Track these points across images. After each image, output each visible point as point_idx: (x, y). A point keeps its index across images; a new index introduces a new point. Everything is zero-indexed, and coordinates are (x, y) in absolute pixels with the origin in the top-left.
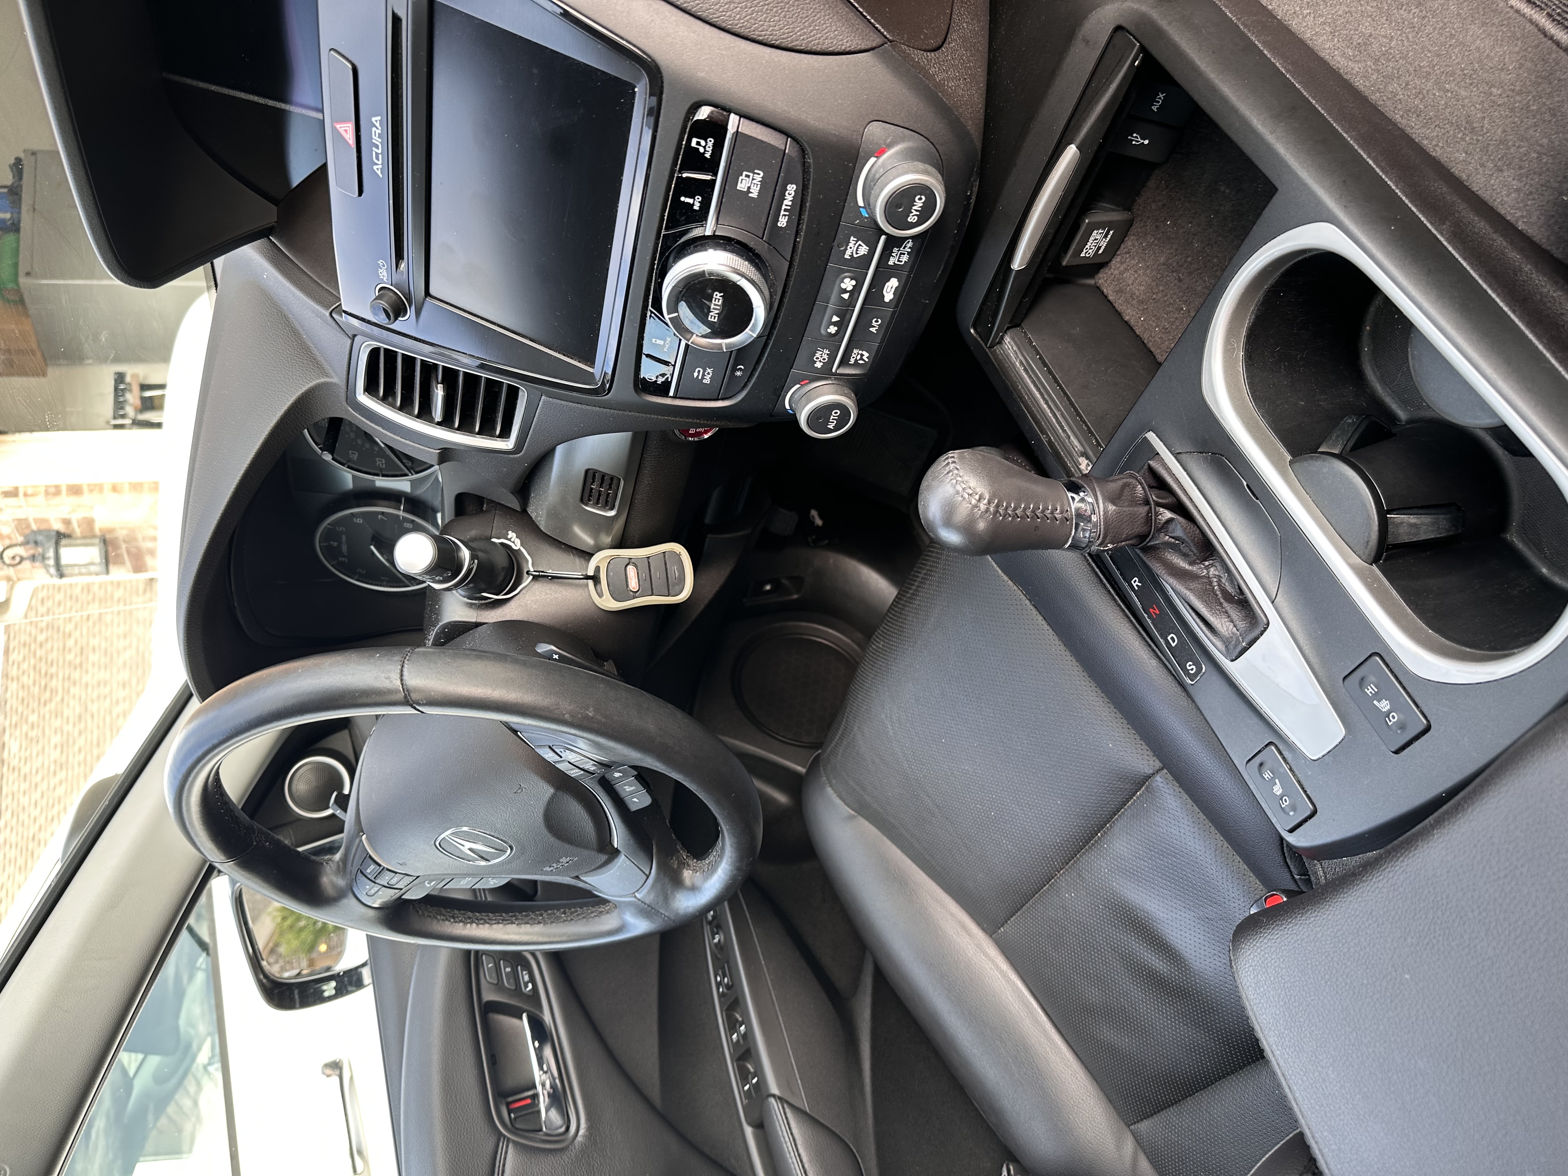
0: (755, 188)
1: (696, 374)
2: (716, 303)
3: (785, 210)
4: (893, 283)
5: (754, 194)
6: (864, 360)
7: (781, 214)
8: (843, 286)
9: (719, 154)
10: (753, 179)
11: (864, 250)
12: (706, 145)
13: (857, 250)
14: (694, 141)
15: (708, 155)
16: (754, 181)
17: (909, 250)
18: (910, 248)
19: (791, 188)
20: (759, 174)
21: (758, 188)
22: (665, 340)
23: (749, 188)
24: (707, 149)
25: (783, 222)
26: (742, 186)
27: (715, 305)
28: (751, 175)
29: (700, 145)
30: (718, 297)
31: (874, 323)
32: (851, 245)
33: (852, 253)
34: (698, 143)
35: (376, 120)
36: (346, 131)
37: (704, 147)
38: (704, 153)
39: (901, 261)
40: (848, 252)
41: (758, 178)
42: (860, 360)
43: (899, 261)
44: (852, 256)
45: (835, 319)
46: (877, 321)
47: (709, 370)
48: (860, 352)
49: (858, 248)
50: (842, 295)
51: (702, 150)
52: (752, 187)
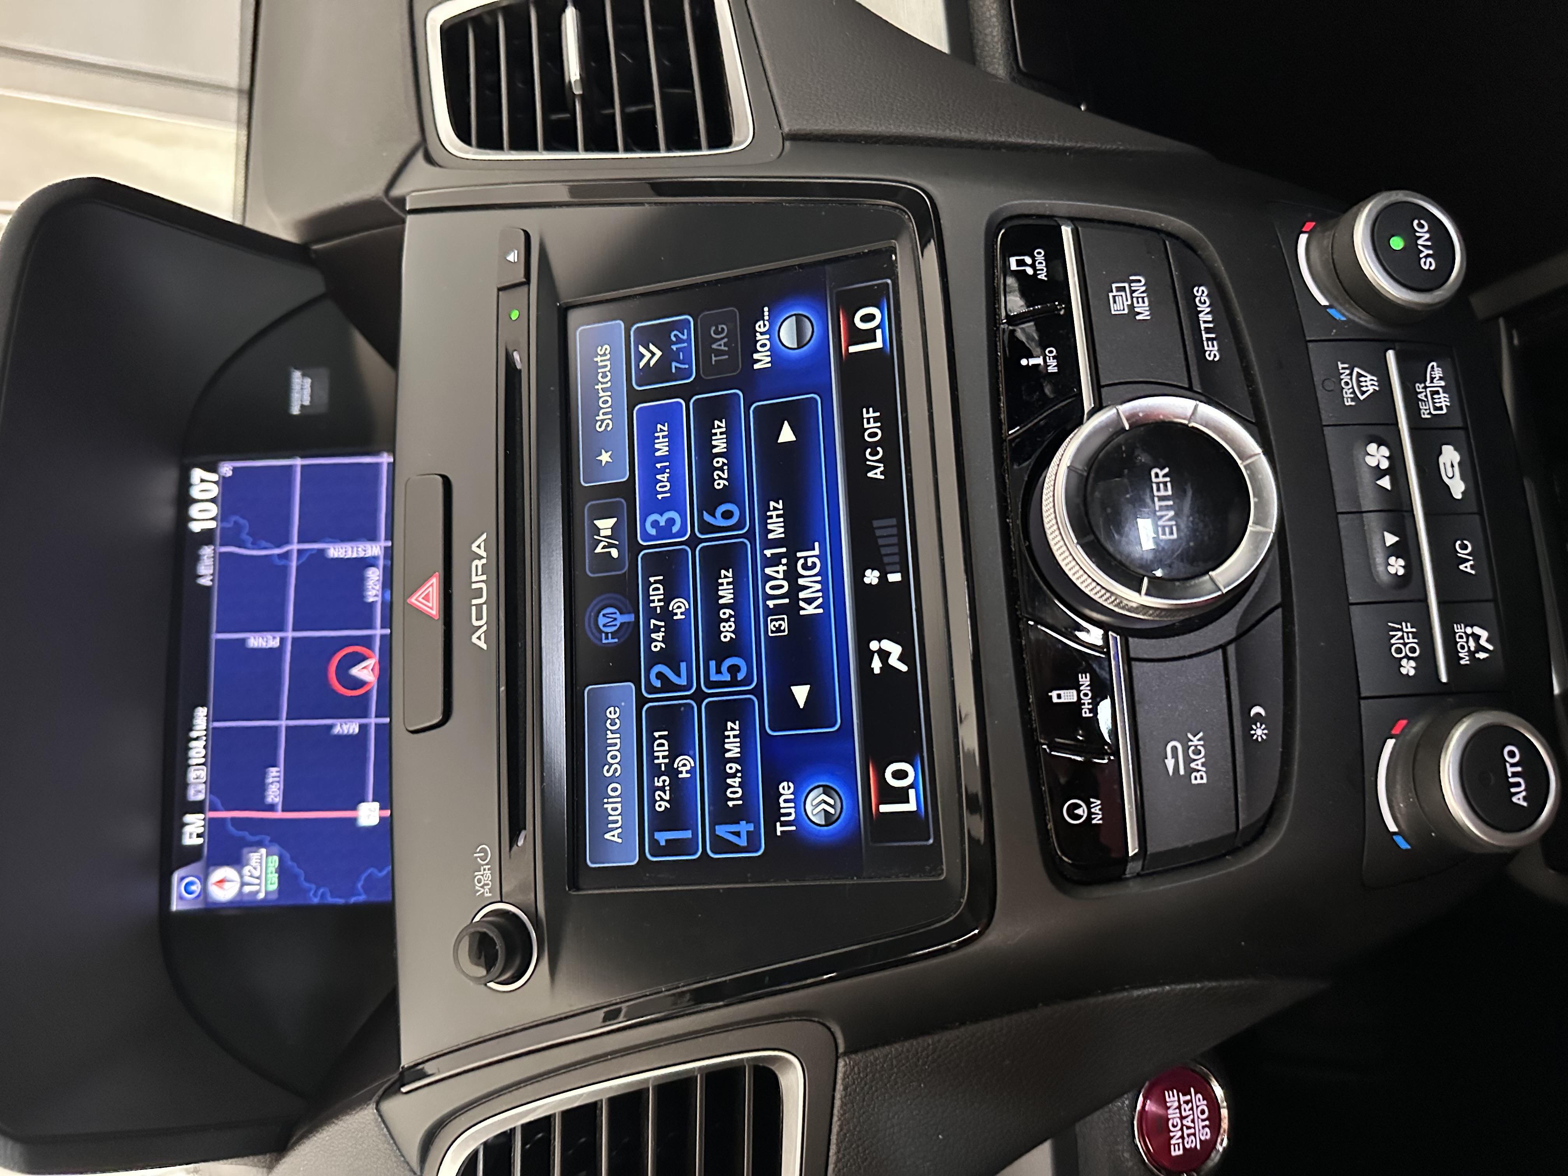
0: (1141, 304)
1: (1170, 763)
2: (1162, 493)
3: (1208, 331)
4: (1449, 456)
5: (1144, 312)
6: (1485, 650)
7: (1204, 339)
8: (1372, 462)
9: (1060, 269)
10: (1133, 292)
11: (1370, 384)
12: (1034, 261)
13: (1360, 387)
14: (1013, 261)
15: (1042, 276)
16: (1135, 295)
17: (1443, 383)
18: (1441, 379)
19: (1201, 293)
20: (1140, 281)
21: (1147, 304)
22: (1077, 687)
23: (1131, 307)
24: (1039, 267)
25: (1212, 352)
26: (1119, 306)
27: (1162, 499)
28: (1126, 285)
29: (1026, 265)
30: (1161, 479)
31: (1462, 553)
32: (1345, 378)
33: (1354, 392)
34: (1020, 263)
35: (479, 546)
36: (426, 598)
37: (1033, 266)
38: (1035, 274)
39: (1441, 408)
40: (1347, 394)
41: (1140, 287)
42: (1477, 651)
43: (1436, 409)
44: (1355, 398)
45: (1391, 539)
46: (1464, 547)
47: (1195, 741)
48: (1469, 630)
49: (1359, 382)
50: (1379, 482)
51: (1030, 271)
52: (1135, 304)
